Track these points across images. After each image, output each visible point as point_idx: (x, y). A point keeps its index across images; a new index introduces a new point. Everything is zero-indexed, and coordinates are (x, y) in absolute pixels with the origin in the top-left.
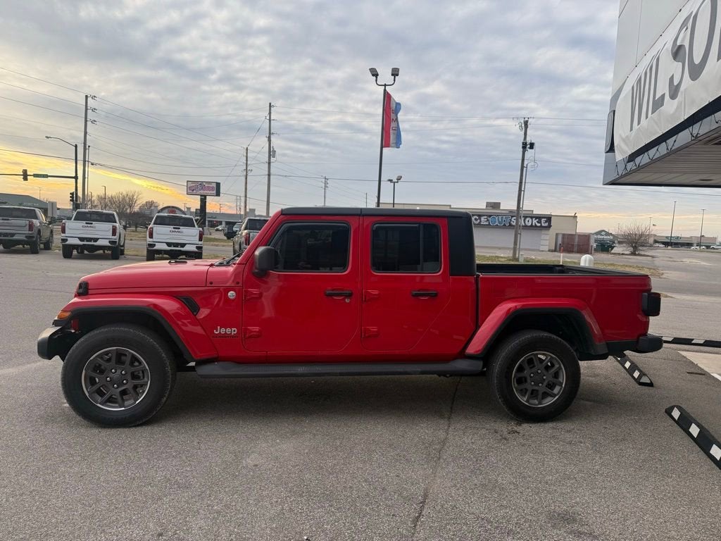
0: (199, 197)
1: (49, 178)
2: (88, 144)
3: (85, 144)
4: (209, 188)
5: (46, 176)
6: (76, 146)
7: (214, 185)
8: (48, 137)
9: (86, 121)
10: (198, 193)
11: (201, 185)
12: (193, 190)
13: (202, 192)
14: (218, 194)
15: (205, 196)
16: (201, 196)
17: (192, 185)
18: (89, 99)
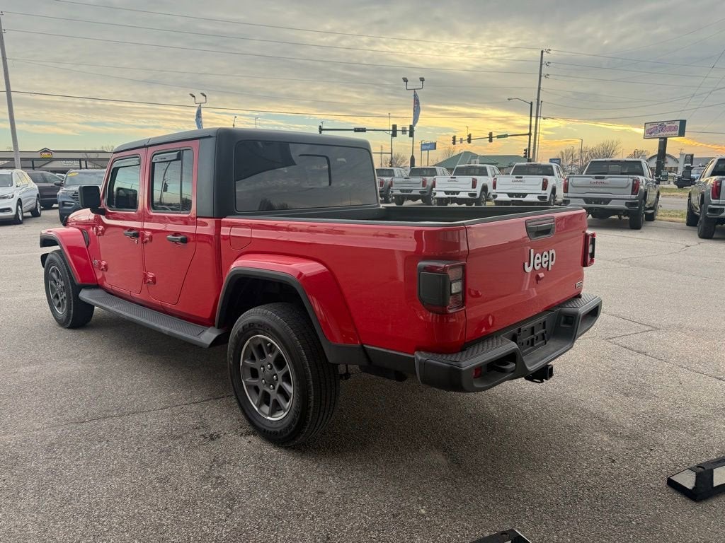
0: (657, 140)
1: (509, 137)
2: (541, 99)
3: (538, 100)
4: (670, 129)
5: (506, 136)
6: (531, 104)
7: (678, 124)
8: (509, 99)
9: (540, 76)
10: (657, 135)
11: (661, 126)
12: (651, 133)
13: (662, 134)
14: (682, 133)
15: (665, 139)
16: (660, 138)
17: (650, 127)
18: (545, 53)
